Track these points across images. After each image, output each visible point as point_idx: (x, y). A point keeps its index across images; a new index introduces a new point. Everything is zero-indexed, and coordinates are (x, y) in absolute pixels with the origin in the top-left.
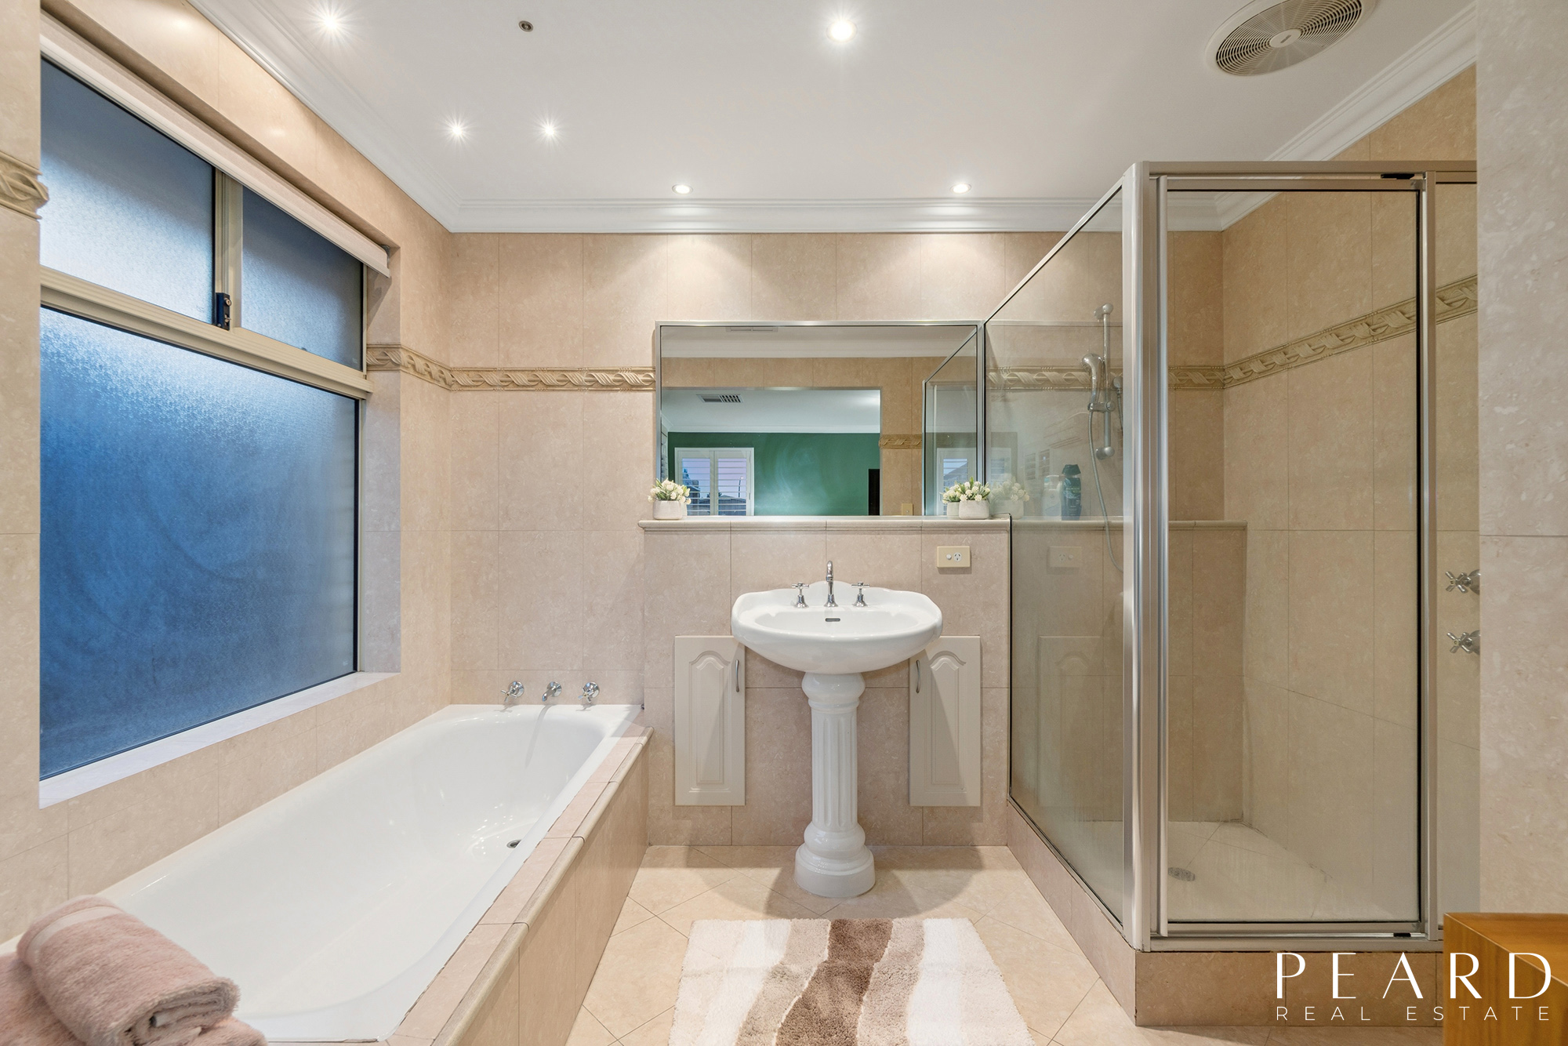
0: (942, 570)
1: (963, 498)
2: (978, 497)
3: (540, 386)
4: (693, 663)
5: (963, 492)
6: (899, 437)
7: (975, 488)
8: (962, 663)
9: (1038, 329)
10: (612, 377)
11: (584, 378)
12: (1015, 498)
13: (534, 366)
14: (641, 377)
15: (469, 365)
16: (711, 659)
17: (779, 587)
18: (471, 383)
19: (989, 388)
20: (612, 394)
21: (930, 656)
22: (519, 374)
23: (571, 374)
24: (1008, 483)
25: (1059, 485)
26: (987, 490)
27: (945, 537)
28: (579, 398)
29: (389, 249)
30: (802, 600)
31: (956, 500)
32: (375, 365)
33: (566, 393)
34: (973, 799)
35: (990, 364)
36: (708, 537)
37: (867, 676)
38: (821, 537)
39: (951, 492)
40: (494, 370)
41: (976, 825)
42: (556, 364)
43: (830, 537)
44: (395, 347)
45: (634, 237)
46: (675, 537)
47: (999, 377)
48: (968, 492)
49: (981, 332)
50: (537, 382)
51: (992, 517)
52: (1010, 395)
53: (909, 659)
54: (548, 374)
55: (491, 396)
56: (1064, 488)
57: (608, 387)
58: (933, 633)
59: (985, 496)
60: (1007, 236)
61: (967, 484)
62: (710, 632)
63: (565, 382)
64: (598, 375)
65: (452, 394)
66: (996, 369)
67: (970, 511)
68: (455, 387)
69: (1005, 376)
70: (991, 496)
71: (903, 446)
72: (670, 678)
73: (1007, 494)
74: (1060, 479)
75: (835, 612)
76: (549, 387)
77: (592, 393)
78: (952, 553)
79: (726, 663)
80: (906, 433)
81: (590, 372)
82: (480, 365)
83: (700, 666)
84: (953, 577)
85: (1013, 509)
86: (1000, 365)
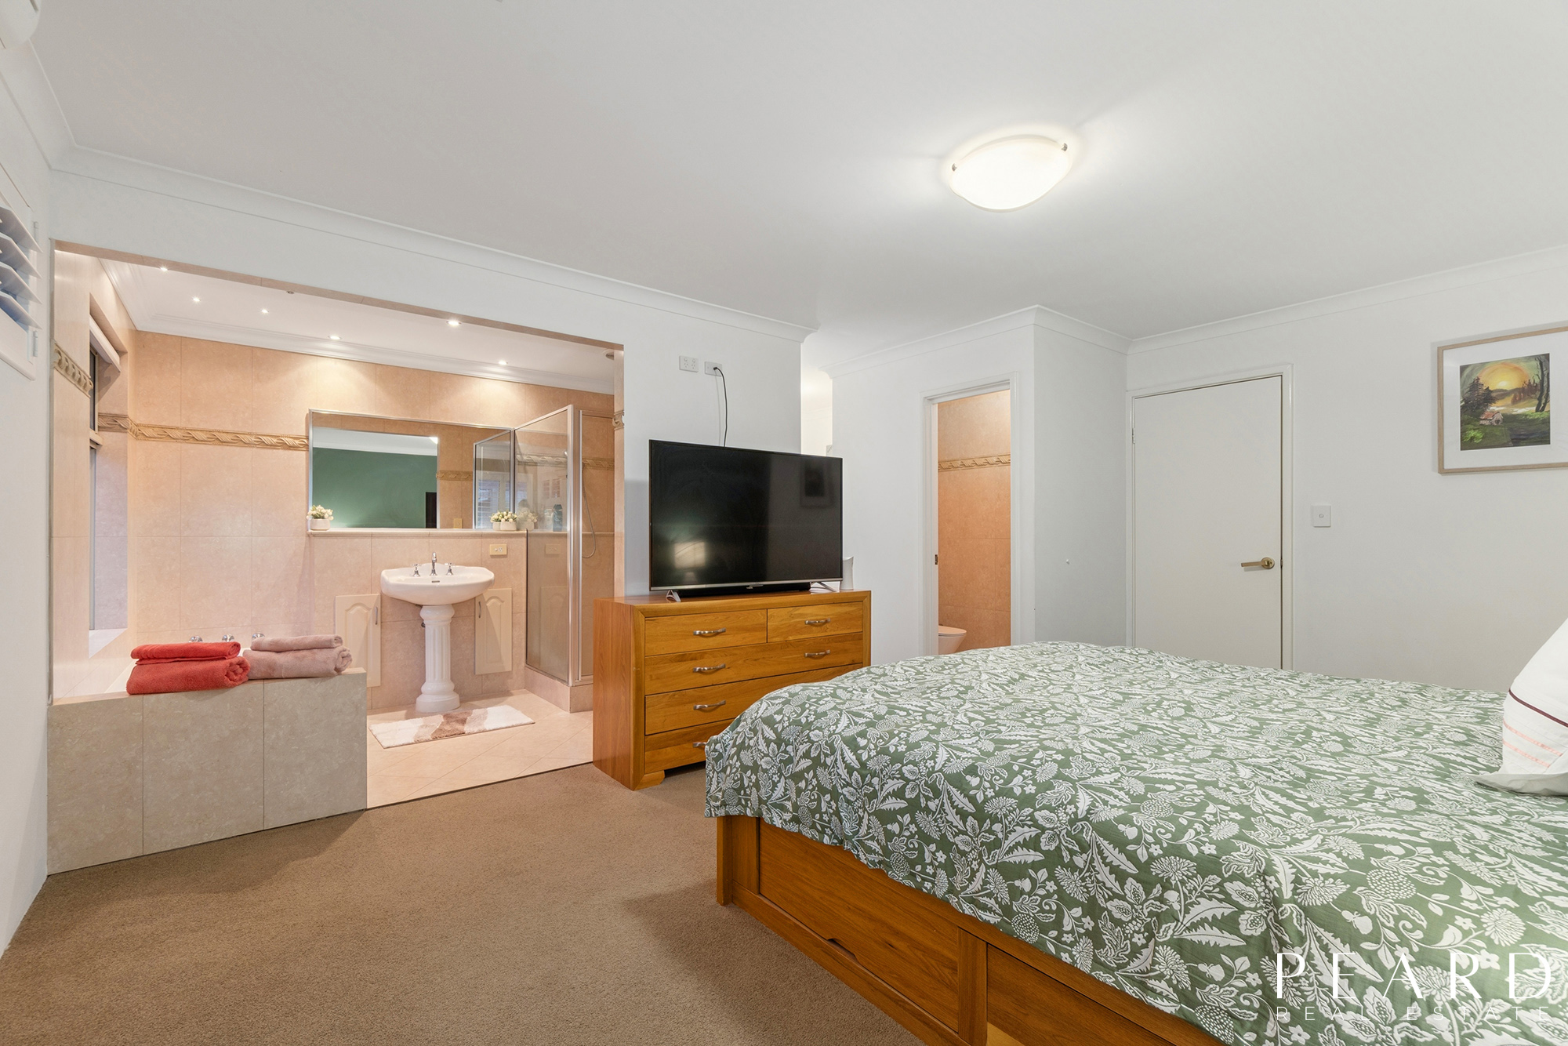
0: (493, 556)
1: (503, 520)
2: (511, 520)
3: (217, 442)
4: (347, 610)
5: (503, 517)
6: (452, 472)
7: (509, 515)
8: (503, 602)
9: (542, 435)
10: (275, 440)
11: (253, 439)
12: (529, 520)
13: (211, 428)
14: (297, 442)
15: (153, 423)
16: (359, 607)
17: (401, 567)
18: (156, 436)
19: (517, 463)
20: (275, 450)
21: (486, 597)
22: (198, 432)
23: (242, 436)
24: (526, 513)
25: (552, 514)
26: (516, 516)
27: (494, 540)
28: (248, 451)
29: (120, 352)
30: (417, 572)
31: (498, 520)
32: (105, 427)
33: (238, 448)
34: (508, 668)
35: (517, 450)
36: (357, 540)
37: (456, 606)
38: (426, 540)
39: (496, 516)
40: (177, 428)
41: (509, 681)
42: (230, 428)
43: (431, 540)
44: (125, 417)
45: (292, 354)
46: (335, 540)
47: (522, 458)
48: (506, 517)
49: (512, 435)
50: (215, 439)
51: (518, 530)
52: (527, 467)
53: (475, 598)
54: (225, 435)
55: (174, 445)
56: (554, 516)
57: (272, 446)
58: (489, 584)
59: (514, 519)
60: (527, 386)
61: (505, 513)
62: (358, 593)
63: (238, 440)
64: (264, 439)
65: (138, 442)
66: (521, 454)
67: (506, 527)
68: (141, 437)
69: (525, 458)
70: (517, 519)
71: (455, 479)
72: (332, 620)
73: (525, 519)
74: (553, 511)
75: (436, 578)
76: (223, 443)
77: (259, 450)
78: (498, 548)
79: (369, 609)
80: (457, 470)
81: (257, 436)
82: (164, 424)
83: (352, 612)
84: (498, 559)
85: (529, 526)
86: (522, 452)
